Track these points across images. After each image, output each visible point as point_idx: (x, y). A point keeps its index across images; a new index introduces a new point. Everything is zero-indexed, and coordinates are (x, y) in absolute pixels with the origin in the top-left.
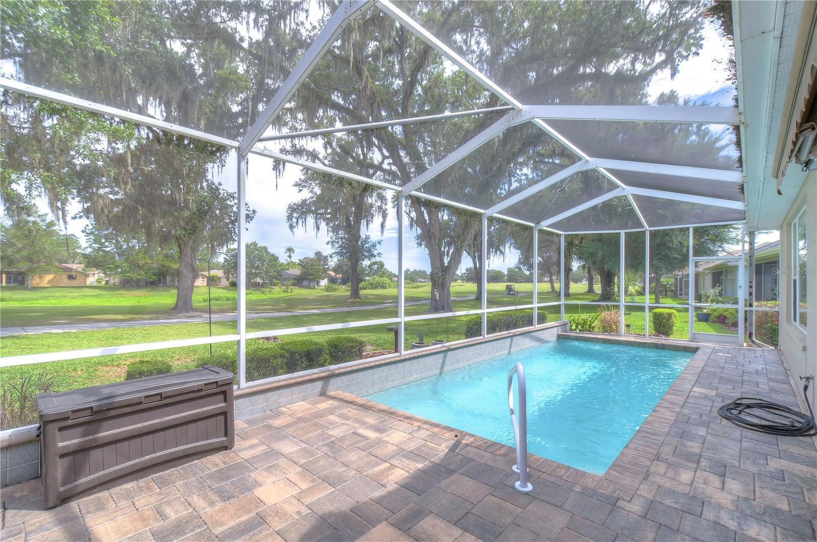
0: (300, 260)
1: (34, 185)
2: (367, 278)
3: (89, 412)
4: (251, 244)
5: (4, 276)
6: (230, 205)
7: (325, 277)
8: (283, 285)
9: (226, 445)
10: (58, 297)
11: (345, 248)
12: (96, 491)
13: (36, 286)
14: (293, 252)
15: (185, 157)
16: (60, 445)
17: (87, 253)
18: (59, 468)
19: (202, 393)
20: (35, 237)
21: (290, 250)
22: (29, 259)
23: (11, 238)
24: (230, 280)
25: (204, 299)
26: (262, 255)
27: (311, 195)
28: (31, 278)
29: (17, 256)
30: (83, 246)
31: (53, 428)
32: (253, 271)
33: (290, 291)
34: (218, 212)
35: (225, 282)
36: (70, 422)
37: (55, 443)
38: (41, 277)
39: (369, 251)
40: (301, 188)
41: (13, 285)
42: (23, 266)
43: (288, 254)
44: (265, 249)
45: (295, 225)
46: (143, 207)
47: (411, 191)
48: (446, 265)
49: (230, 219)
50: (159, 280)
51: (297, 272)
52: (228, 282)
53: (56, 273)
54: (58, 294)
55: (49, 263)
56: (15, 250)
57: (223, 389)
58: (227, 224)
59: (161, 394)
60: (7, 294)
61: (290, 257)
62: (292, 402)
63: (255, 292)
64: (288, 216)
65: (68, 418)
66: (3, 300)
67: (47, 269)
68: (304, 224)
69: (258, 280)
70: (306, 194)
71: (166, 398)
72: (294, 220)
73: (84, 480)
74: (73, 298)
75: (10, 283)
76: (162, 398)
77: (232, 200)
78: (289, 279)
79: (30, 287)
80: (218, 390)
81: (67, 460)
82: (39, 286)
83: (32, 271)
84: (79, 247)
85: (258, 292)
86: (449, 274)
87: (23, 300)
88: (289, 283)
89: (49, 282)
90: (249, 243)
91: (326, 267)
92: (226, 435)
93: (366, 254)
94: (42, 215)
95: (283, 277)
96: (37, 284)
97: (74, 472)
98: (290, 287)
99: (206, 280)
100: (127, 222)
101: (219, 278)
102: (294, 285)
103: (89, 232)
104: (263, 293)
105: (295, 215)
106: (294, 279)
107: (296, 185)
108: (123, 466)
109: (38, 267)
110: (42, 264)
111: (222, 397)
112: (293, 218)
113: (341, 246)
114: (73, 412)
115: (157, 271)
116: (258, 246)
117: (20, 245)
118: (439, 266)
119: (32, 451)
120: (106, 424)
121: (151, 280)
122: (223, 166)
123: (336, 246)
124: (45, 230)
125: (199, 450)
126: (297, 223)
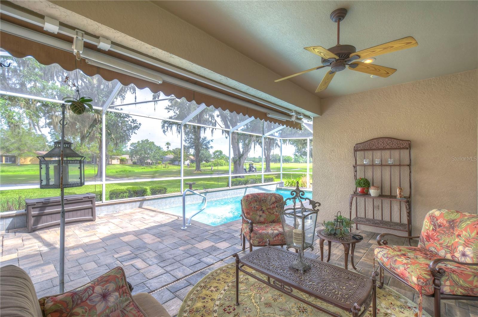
0: (173, 150)
1: (22, 116)
2: (212, 160)
3: (42, 203)
4: (145, 140)
5: (4, 158)
6: (126, 121)
7: (187, 160)
8: (163, 164)
9: (92, 219)
10: (34, 170)
11: (193, 143)
12: (44, 229)
13: (22, 163)
14: (170, 145)
15: (101, 96)
16: (32, 213)
17: (51, 145)
18: (32, 220)
19: (83, 200)
20: (22, 136)
21: (168, 144)
22: (19, 149)
23: (8, 136)
24: (133, 161)
25: (116, 171)
26: (151, 147)
27: (174, 114)
28: (19, 159)
29: (12, 147)
30: (49, 141)
31: (30, 207)
32: (146, 156)
33: (167, 167)
34: (120, 124)
35: (130, 162)
36: (36, 206)
37: (31, 213)
38: (25, 159)
39: (206, 145)
40: (169, 110)
41: (9, 163)
42: (15, 153)
43: (167, 146)
44: (153, 143)
45: (166, 130)
46: (78, 122)
47: (186, 122)
48: (241, 153)
49: (127, 128)
50: (93, 160)
51: (171, 156)
52: (132, 162)
53: (34, 156)
55: (30, 151)
56: (10, 144)
57: (91, 199)
58: (125, 131)
59: (67, 199)
60: (6, 168)
61: (168, 147)
62: (126, 209)
63: (147, 168)
64: (162, 126)
65: (35, 205)
66: (2, 171)
67: (29, 154)
68: (171, 130)
69: (149, 161)
70: (172, 114)
71: (69, 201)
72: (166, 128)
73: (40, 225)
75: (7, 162)
76: (67, 201)
77: (128, 118)
78: (167, 160)
79: (19, 164)
80: (89, 200)
81: (34, 218)
82: (24, 163)
83: (20, 155)
84: (47, 142)
85: (149, 168)
86: (242, 158)
87: (15, 171)
88: (167, 163)
89: (30, 161)
90: (144, 140)
91: (188, 153)
92: (92, 216)
93: (204, 147)
94: (26, 124)
95: (164, 159)
96: (23, 162)
97: (37, 222)
98: (168, 165)
99: (119, 160)
100: (70, 130)
101: (127, 160)
102: (170, 164)
103: (52, 133)
104: (152, 168)
105: (166, 125)
106: (170, 160)
107: (167, 108)
108: (53, 222)
109: (24, 153)
110: (26, 151)
111: (91, 202)
112: (165, 127)
113: (190, 143)
114: (37, 203)
115: (91, 156)
116: (149, 141)
117: (13, 141)
118: (238, 154)
119: (24, 218)
120: (47, 208)
121: (88, 161)
122: (124, 99)
123: (188, 142)
124: (27, 132)
125: (82, 220)
126: (167, 130)
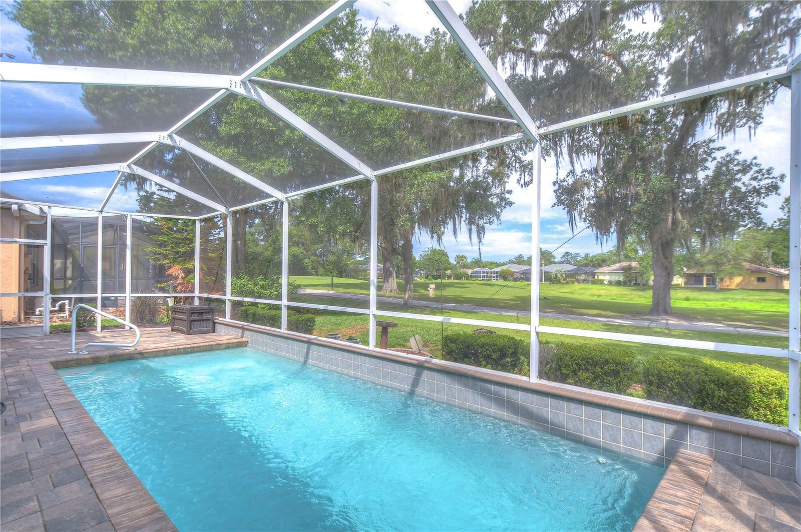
5: (705, 278)
28: (718, 280)
38: (732, 279)
42: (709, 269)
54: (738, 297)
74: (752, 301)
75: (710, 284)
79: (717, 288)
89: (738, 285)
96: (727, 286)
